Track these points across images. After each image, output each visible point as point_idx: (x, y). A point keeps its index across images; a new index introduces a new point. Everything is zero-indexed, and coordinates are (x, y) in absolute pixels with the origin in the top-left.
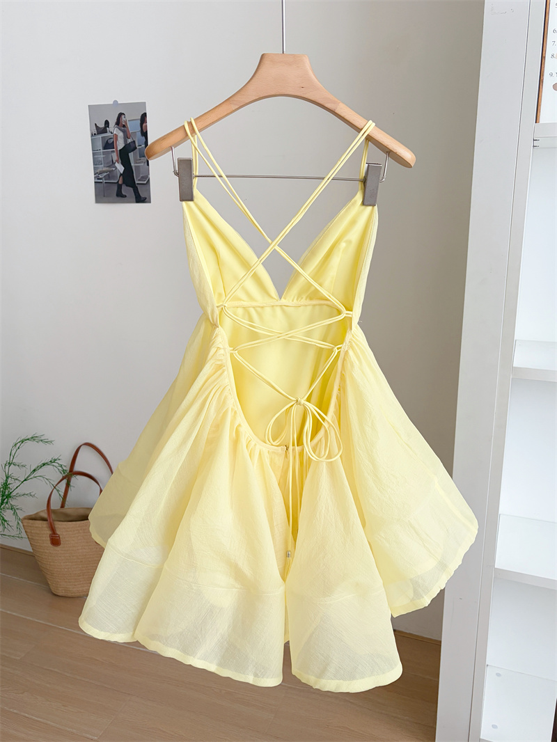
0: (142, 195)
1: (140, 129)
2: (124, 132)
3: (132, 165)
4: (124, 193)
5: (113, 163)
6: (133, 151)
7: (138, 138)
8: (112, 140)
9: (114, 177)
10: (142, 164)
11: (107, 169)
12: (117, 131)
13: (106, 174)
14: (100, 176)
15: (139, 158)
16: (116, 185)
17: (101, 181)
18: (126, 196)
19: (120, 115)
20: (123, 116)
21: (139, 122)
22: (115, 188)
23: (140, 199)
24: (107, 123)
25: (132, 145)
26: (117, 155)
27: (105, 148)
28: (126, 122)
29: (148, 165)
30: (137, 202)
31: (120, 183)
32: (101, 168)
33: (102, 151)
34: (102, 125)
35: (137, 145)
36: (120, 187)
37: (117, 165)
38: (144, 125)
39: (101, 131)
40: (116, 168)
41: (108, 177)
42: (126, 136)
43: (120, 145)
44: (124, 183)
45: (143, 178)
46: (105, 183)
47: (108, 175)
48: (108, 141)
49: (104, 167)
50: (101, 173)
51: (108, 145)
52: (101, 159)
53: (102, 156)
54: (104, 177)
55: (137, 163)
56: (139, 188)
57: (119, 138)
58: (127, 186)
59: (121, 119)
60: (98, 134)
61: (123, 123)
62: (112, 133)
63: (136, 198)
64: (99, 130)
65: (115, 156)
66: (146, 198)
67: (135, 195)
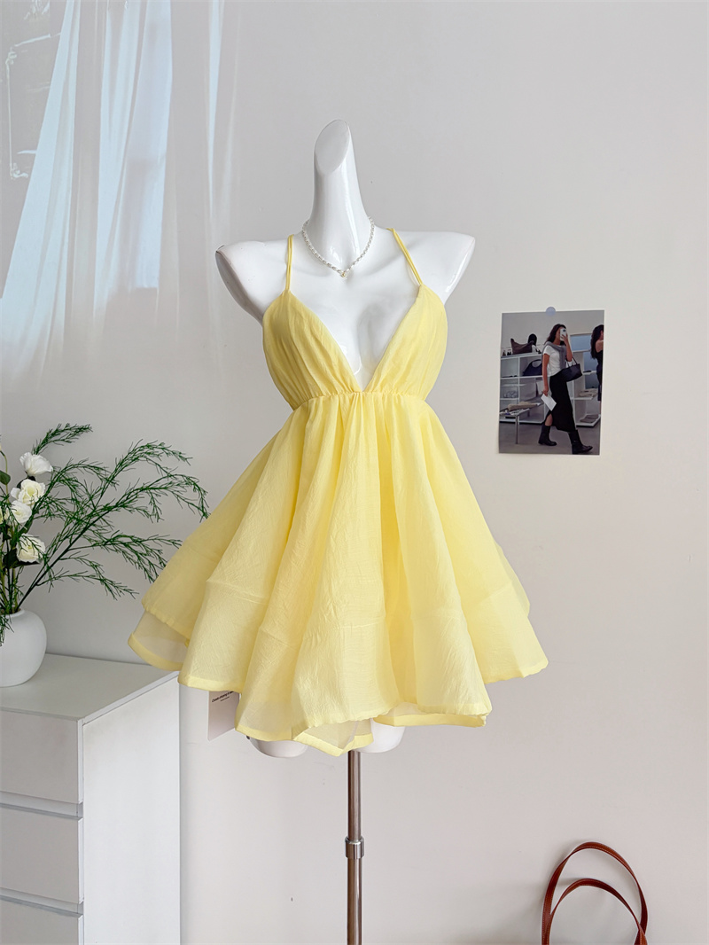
0: (585, 442)
1: (590, 348)
2: (561, 351)
3: (572, 398)
4: (552, 439)
5: (538, 396)
6: (574, 378)
7: (586, 362)
8: (539, 363)
9: (537, 416)
10: (590, 398)
11: (527, 403)
12: (548, 350)
13: (523, 411)
14: (512, 414)
15: (584, 389)
16: (541, 427)
17: (514, 420)
18: (555, 444)
19: (557, 327)
20: (562, 330)
21: (590, 338)
23: (579, 448)
24: (533, 339)
25: (575, 371)
27: (525, 374)
28: (566, 338)
29: (600, 399)
30: (575, 452)
31: (547, 424)
32: (515, 402)
33: (519, 378)
34: (523, 341)
35: (582, 370)
36: (546, 430)
37: (544, 398)
38: (598, 342)
39: (518, 349)
40: (542, 403)
41: (528, 415)
42: (565, 357)
43: (553, 369)
44: (553, 424)
45: (589, 418)
46: (521, 423)
47: (528, 412)
48: (531, 364)
49: (521, 401)
50: (514, 409)
51: (531, 370)
52: (515, 389)
53: (519, 385)
54: (520, 415)
55: (580, 396)
56: (580, 432)
57: (550, 360)
58: (558, 429)
59: (557, 333)
60: (514, 354)
61: (561, 339)
62: (540, 353)
63: (573, 447)
64: (518, 348)
65: (542, 386)
66: (591, 448)
67: (572, 442)
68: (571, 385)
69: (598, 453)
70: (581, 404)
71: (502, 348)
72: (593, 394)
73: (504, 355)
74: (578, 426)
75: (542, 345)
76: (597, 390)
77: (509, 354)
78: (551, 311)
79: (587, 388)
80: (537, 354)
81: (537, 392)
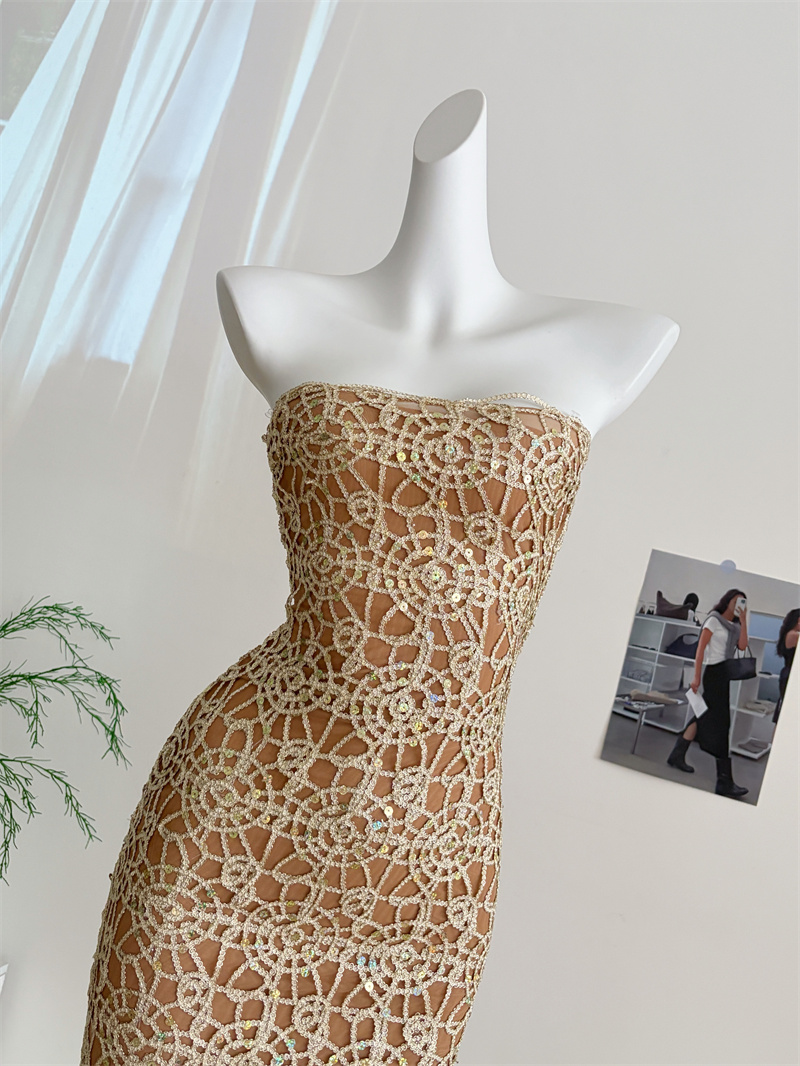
0: (739, 780)
1: (777, 638)
2: (732, 632)
3: (733, 707)
4: (688, 762)
5: (682, 688)
6: (744, 678)
7: (766, 659)
9: (673, 720)
10: (762, 715)
11: (662, 696)
13: (653, 706)
14: (635, 706)
15: (755, 698)
16: (676, 738)
17: (636, 716)
18: (691, 771)
21: (780, 623)
22: (671, 745)
23: (726, 787)
24: (692, 601)
25: (745, 668)
26: (698, 675)
27: (669, 649)
28: (744, 617)
29: (775, 720)
30: (719, 792)
31: (687, 736)
32: (643, 688)
33: (658, 653)
34: (677, 599)
35: (759, 668)
36: (682, 746)
38: (791, 633)
39: (665, 609)
40: (686, 702)
41: (660, 715)
42: (735, 640)
44: (696, 739)
45: (754, 746)
46: (646, 724)
47: (661, 710)
48: (681, 637)
49: (654, 689)
50: (639, 699)
51: (679, 646)
52: (649, 669)
53: (656, 664)
54: (647, 711)
55: (746, 708)
56: (735, 763)
57: (713, 641)
58: (702, 749)
59: (732, 602)
60: (659, 614)
61: (736, 613)
62: (698, 624)
63: (719, 782)
64: (667, 608)
65: (691, 676)
66: (746, 792)
67: (719, 774)
68: (736, 687)
69: (754, 803)
70: (745, 720)
71: (640, 601)
72: (767, 710)
73: (642, 611)
74: (734, 753)
75: (704, 615)
76: (775, 706)
77: (649, 612)
78: (729, 566)
79: (760, 697)
80: (694, 626)
81: (682, 683)
